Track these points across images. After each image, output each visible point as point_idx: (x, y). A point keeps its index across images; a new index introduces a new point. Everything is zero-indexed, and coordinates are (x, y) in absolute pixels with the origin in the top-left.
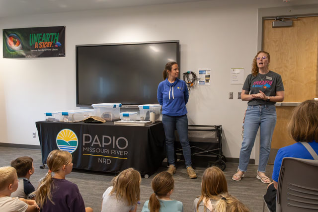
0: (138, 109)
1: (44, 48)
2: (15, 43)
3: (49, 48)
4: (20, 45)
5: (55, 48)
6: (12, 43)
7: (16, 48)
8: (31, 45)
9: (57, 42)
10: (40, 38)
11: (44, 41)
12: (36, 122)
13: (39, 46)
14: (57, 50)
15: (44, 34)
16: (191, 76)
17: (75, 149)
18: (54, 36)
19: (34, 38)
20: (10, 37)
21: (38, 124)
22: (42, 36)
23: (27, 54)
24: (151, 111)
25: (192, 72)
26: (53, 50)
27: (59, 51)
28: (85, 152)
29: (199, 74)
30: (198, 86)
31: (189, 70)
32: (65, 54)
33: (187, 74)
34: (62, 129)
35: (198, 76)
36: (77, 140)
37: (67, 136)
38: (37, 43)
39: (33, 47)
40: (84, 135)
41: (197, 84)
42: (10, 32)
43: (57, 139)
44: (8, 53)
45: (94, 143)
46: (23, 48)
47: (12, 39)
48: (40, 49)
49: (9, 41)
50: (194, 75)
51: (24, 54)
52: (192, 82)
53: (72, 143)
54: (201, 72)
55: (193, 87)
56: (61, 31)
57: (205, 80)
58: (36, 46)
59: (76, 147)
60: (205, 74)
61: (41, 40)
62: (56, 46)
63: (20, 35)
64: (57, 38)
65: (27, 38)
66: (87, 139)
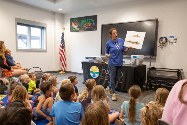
0: (130, 58)
1: (87, 27)
2: (75, 25)
3: (90, 26)
4: (77, 26)
5: (92, 26)
6: (74, 25)
7: (75, 27)
8: (82, 25)
9: (93, 23)
10: (86, 22)
11: (87, 23)
12: (82, 62)
13: (85, 25)
14: (93, 27)
15: (88, 20)
16: (164, 40)
17: (98, 76)
18: (92, 20)
19: (83, 22)
20: (73, 22)
21: (83, 63)
22: (86, 21)
23: (80, 30)
24: (137, 59)
25: (165, 37)
26: (91, 27)
27: (94, 28)
28: (102, 77)
29: (170, 38)
30: (168, 45)
31: (163, 36)
32: (96, 29)
33: (162, 38)
34: (93, 66)
35: (169, 39)
36: (99, 72)
37: (94, 69)
38: (84, 24)
39: (83, 26)
40: (102, 69)
41: (168, 44)
42: (73, 20)
43: (90, 70)
44: (72, 30)
45: (107, 73)
46: (78, 27)
47: (74, 23)
48: (85, 27)
49: (73, 24)
50: (166, 39)
51: (79, 30)
52: (165, 43)
53: (97, 73)
54: (171, 37)
55: (165, 46)
56: (95, 17)
57: (173, 42)
58: (84, 26)
59: (98, 75)
60: (174, 38)
61: (86, 23)
62: (93, 25)
63: (77, 21)
64: (93, 21)
65: (80, 22)
66: (104, 71)
